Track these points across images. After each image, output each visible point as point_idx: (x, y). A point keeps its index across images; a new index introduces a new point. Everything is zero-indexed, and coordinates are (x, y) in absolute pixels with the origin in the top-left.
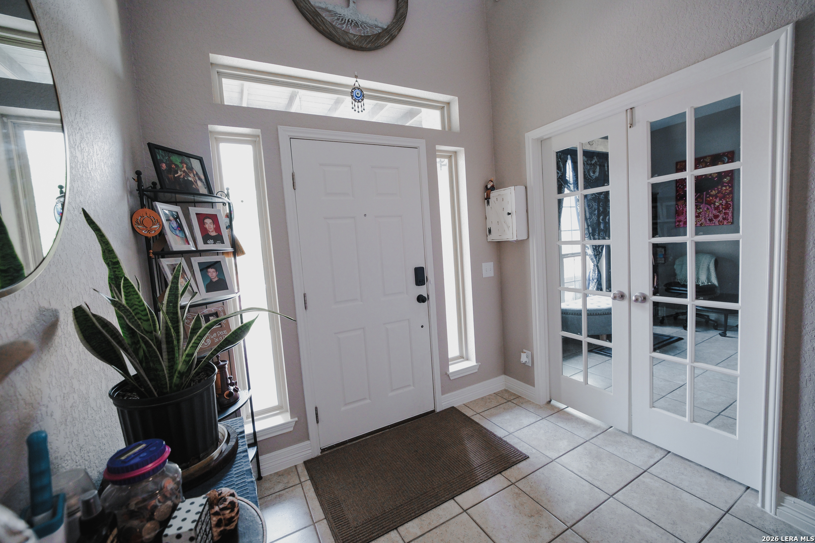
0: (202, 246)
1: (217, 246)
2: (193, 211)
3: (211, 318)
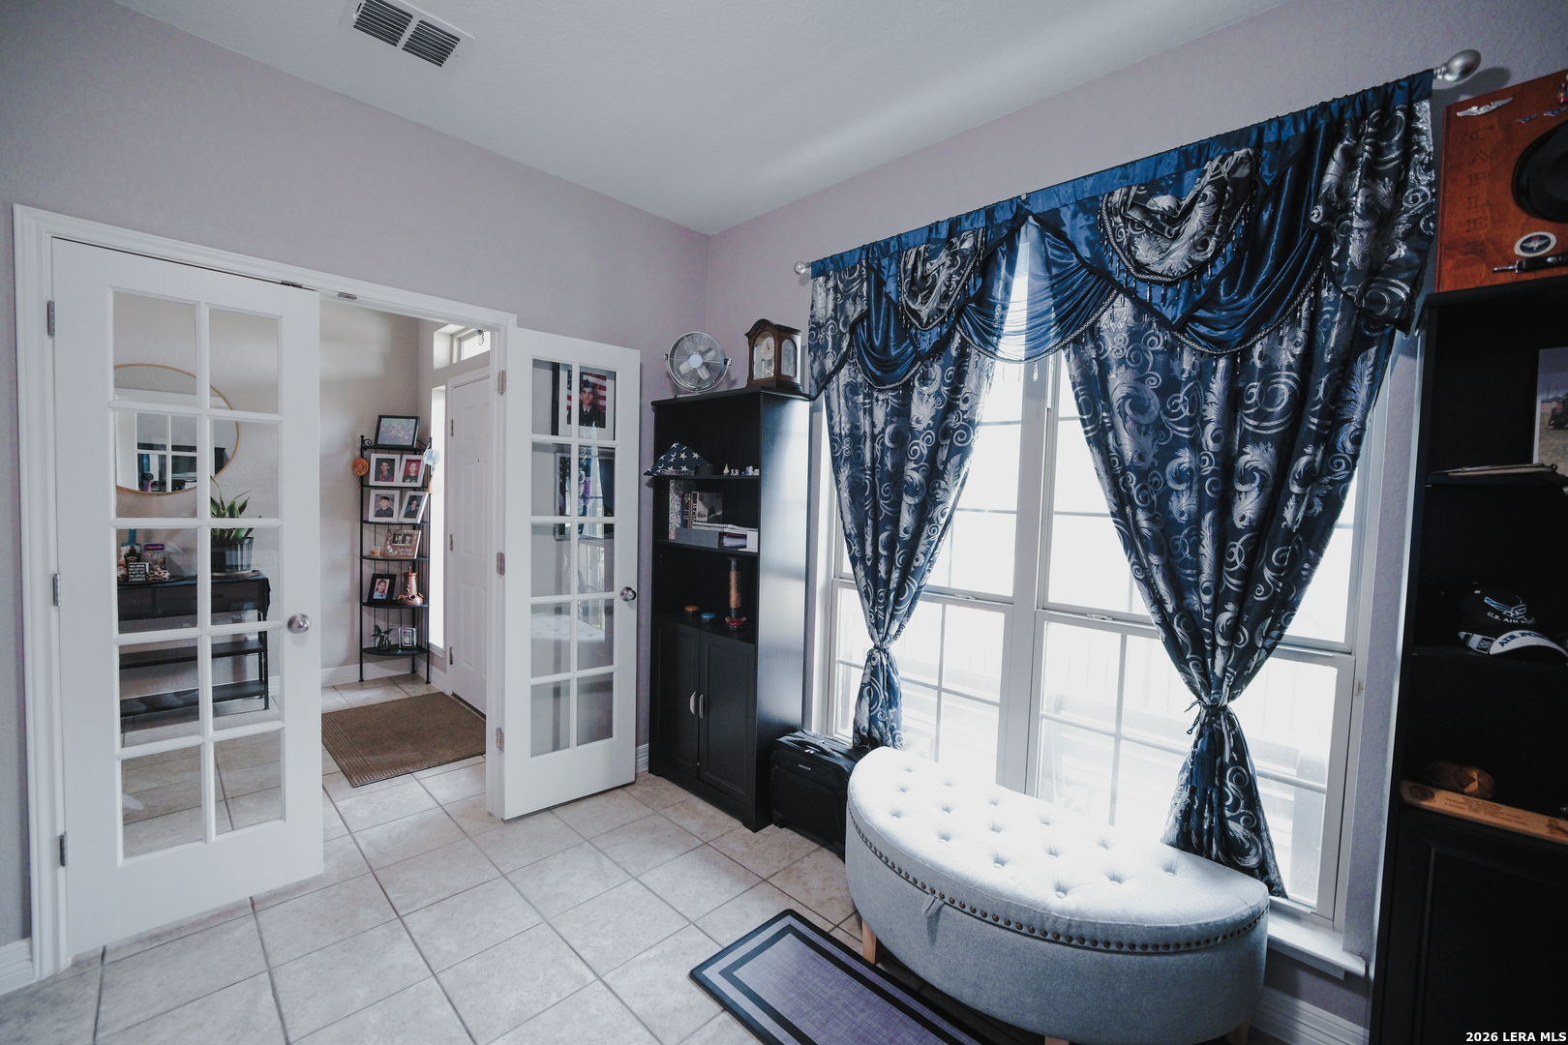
1: (413, 484)
3: (407, 538)
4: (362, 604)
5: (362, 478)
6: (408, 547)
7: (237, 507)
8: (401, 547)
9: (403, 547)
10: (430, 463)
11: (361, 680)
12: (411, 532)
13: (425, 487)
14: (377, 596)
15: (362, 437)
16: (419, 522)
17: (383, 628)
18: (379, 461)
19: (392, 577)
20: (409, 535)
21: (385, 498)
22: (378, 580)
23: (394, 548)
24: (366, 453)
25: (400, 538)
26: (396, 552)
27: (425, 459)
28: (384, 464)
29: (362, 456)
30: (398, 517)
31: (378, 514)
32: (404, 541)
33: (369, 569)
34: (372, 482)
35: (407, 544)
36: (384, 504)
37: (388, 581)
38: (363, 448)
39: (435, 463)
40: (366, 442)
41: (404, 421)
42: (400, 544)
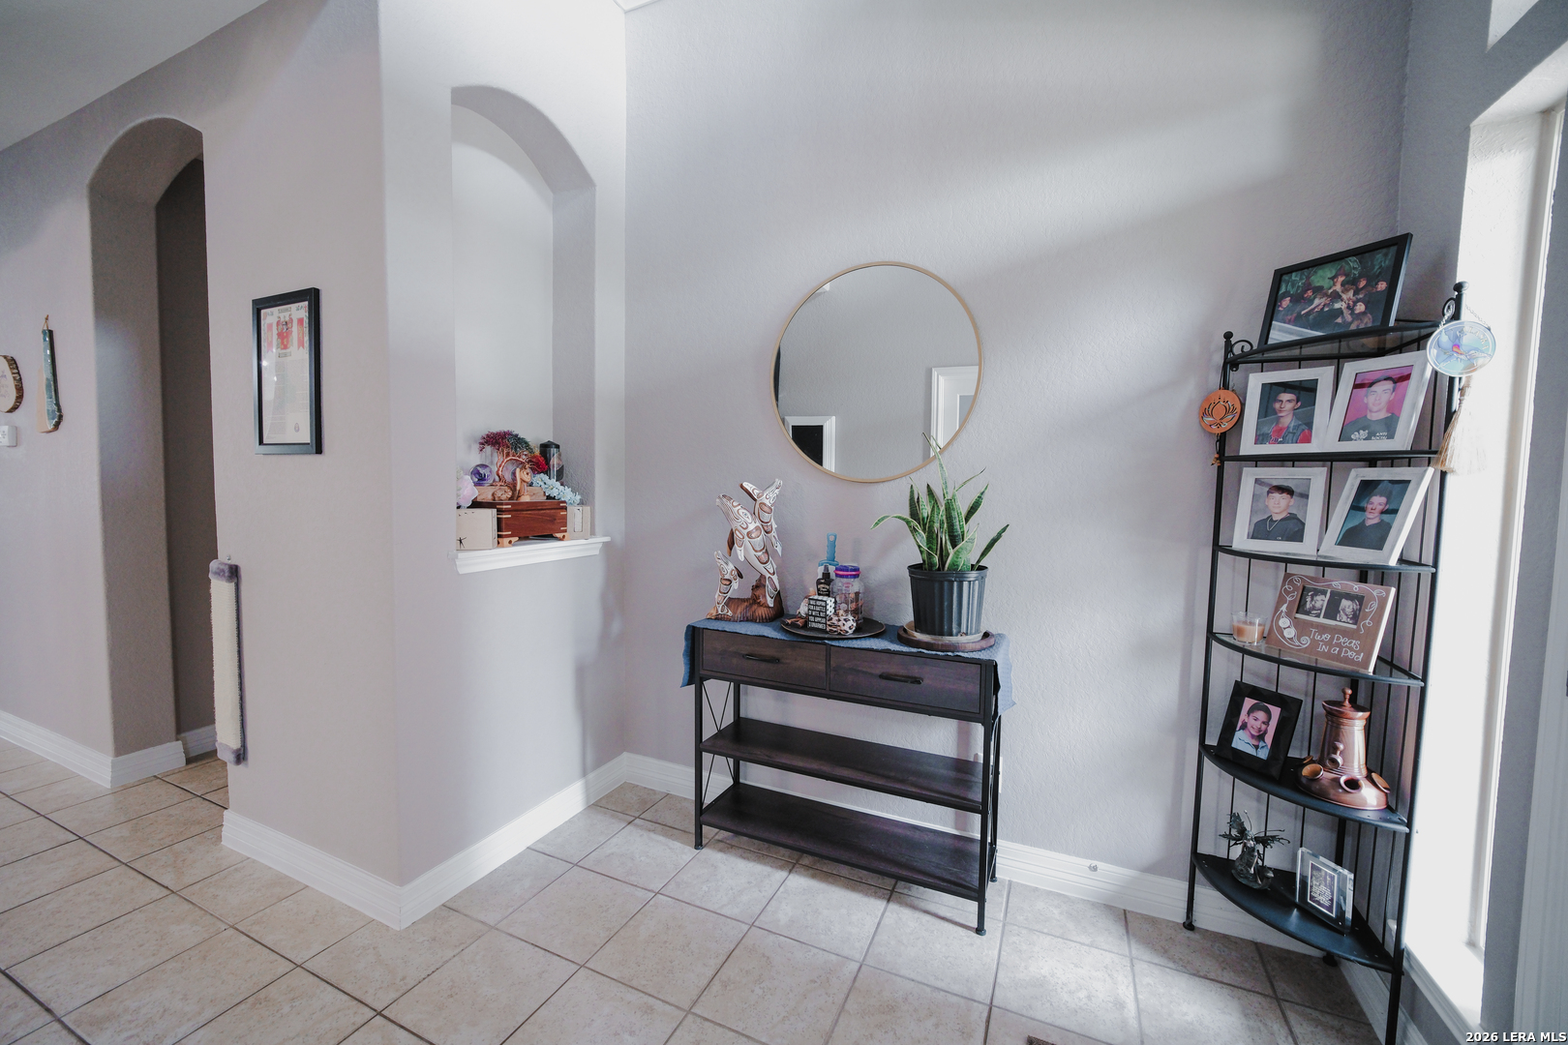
2: (1351, 369)
3: (1345, 603)
4: (1204, 749)
5: (1222, 439)
6: (1345, 633)
7: (962, 507)
8: (1323, 629)
9: (1333, 630)
10: (1448, 369)
11: (1189, 926)
12: (1357, 587)
13: (1429, 447)
14: (1242, 742)
15: (1228, 336)
16: (1393, 562)
17: (1254, 829)
18: (1270, 391)
19: (1290, 707)
20: (1349, 597)
21: (1281, 489)
22: (1248, 702)
23: (1302, 628)
24: (1234, 377)
25: (1322, 601)
26: (1306, 641)
27: (1433, 359)
28: (1286, 397)
29: (1225, 385)
30: (1319, 541)
31: (1260, 531)
32: (1332, 611)
33: (1226, 669)
34: (1248, 446)
35: (1343, 622)
36: (1279, 506)
37: (1276, 711)
38: (1231, 363)
39: (1471, 368)
40: (1237, 350)
41: (1353, 263)
42: (1322, 620)
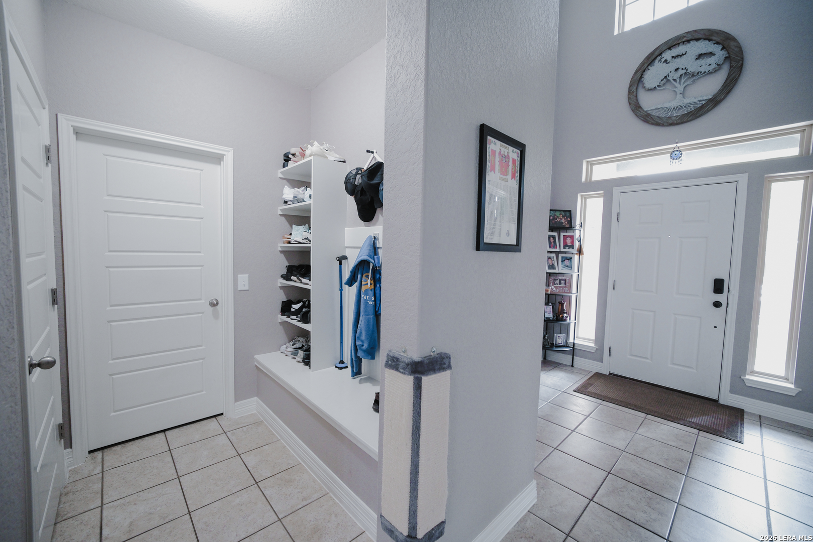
0: (562, 250)
1: (571, 250)
2: (562, 234)
3: (562, 281)
6: (564, 287)
20: (563, 280)
21: (550, 258)
25: (558, 281)
26: (558, 290)
28: (551, 238)
32: (560, 283)
35: (563, 285)
36: (550, 262)
41: (563, 213)
42: (559, 285)
